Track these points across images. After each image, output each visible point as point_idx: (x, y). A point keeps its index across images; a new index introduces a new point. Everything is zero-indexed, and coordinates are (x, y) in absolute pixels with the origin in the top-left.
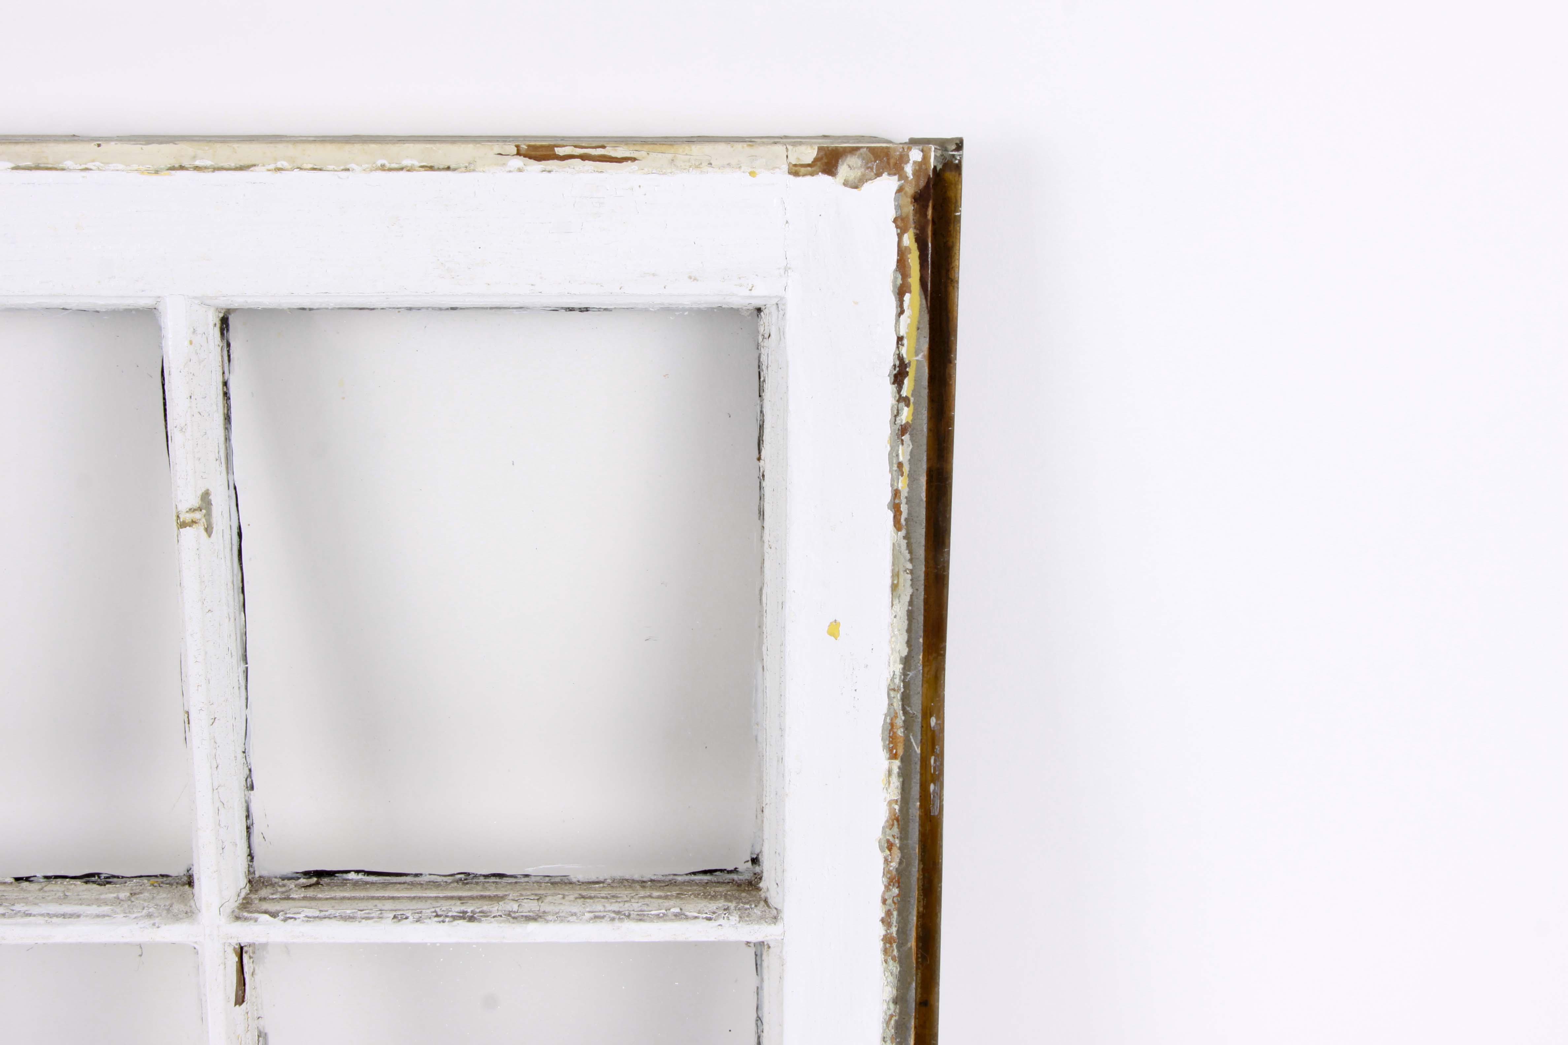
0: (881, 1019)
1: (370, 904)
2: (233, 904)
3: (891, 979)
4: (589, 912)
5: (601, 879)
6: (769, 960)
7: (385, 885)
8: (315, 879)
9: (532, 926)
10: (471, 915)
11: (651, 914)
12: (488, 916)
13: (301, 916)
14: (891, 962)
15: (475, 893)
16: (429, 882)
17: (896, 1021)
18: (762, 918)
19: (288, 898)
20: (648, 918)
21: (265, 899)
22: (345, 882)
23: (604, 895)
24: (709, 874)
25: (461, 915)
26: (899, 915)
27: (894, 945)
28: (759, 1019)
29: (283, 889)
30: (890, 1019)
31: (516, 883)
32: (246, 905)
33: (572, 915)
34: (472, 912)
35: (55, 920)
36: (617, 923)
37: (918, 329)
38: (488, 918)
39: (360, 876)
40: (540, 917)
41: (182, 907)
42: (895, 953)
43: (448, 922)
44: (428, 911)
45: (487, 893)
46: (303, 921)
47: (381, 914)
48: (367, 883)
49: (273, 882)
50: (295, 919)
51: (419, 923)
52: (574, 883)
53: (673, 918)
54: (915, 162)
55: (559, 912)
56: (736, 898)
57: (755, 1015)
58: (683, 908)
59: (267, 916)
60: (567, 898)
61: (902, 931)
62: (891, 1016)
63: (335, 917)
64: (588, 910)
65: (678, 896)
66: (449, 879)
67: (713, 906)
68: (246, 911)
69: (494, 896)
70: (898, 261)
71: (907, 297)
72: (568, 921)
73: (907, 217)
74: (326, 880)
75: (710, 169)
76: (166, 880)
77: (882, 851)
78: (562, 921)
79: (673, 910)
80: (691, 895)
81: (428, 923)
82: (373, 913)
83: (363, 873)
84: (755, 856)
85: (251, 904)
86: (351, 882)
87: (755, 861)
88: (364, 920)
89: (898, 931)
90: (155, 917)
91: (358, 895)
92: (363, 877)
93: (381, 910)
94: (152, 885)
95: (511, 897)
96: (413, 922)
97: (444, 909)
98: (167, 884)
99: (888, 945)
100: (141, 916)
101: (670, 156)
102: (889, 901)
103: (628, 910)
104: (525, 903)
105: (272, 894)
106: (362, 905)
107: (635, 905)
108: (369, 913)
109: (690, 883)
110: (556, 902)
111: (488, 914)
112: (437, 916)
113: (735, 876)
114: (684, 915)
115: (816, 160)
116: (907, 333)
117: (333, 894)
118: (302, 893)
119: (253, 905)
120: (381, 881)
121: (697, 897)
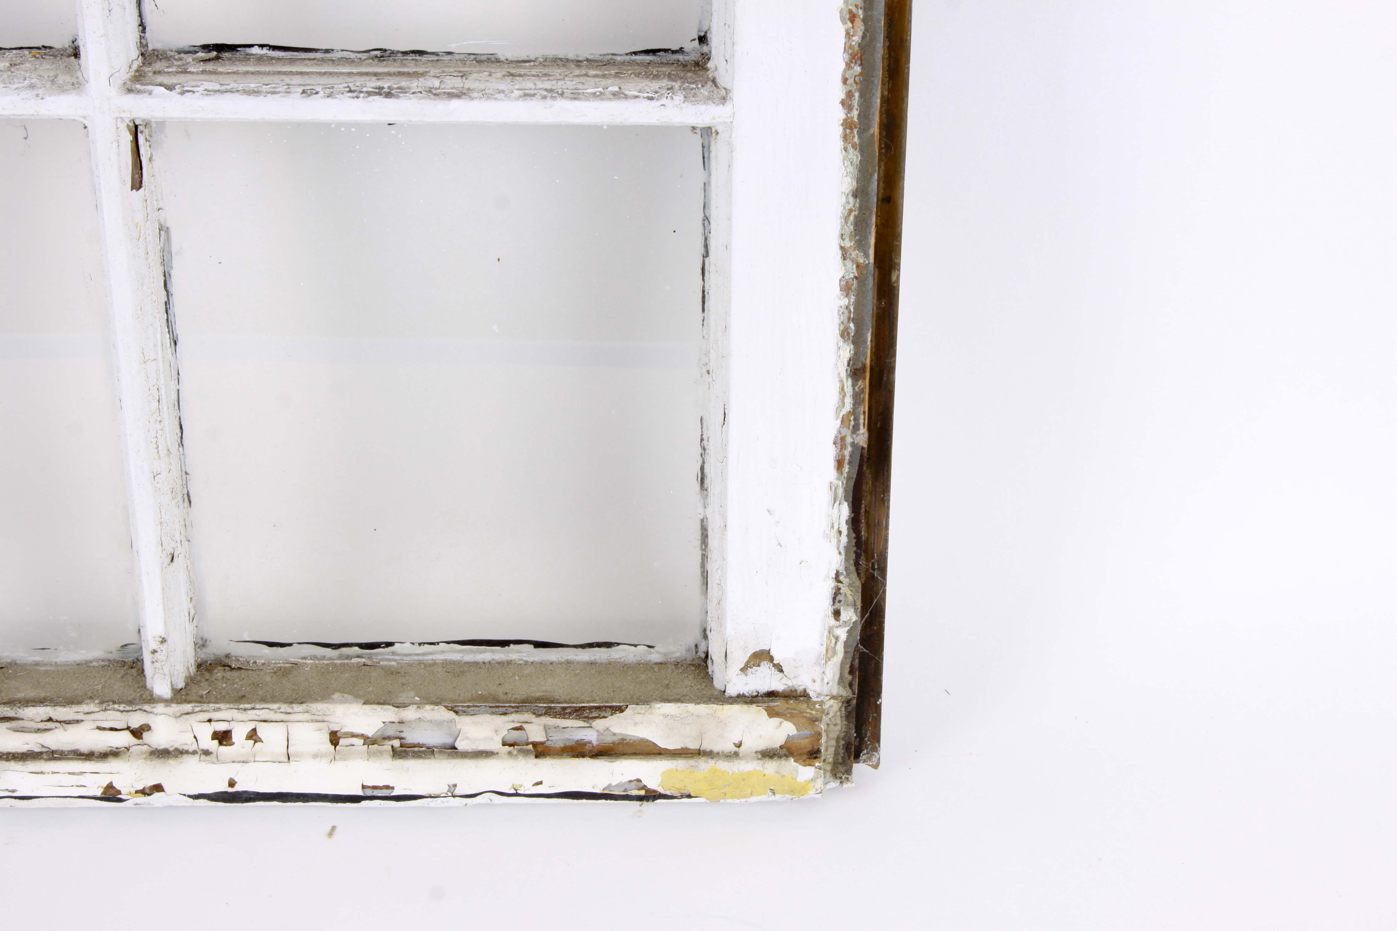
0: (840, 214)
1: (276, 79)
2: (125, 75)
3: (850, 169)
4: (518, 89)
5: (532, 58)
6: (718, 149)
7: (292, 61)
8: (215, 53)
9: (455, 103)
10: (388, 91)
11: (587, 93)
12: (406, 93)
13: (200, 89)
14: (851, 150)
15: (392, 70)
16: (342, 58)
17: (856, 217)
18: (709, 99)
19: (185, 72)
20: (584, 97)
21: (160, 72)
22: (248, 57)
23: (535, 73)
24: (651, 54)
25: (377, 91)
26: (861, 96)
27: (855, 131)
28: (706, 219)
29: (180, 63)
30: (849, 215)
31: (438, 60)
32: (139, 77)
33: (499, 92)
34: (389, 87)
36: (549, 101)
38: (407, 94)
39: (265, 51)
40: (465, 94)
41: (68, 78)
42: (856, 140)
43: (363, 97)
44: (340, 86)
45: (406, 70)
46: (202, 94)
47: (289, 88)
48: (272, 58)
49: (168, 55)
50: (194, 92)
51: (330, 98)
52: (502, 61)
53: (611, 96)
55: (485, 89)
56: (681, 78)
57: (702, 215)
58: (622, 87)
59: (162, 89)
60: (494, 75)
61: (864, 115)
62: (851, 211)
63: (238, 91)
64: (517, 87)
65: (617, 75)
66: (364, 56)
67: (655, 85)
68: (139, 84)
69: (414, 73)
72: (496, 99)
74: (226, 55)
76: (49, 52)
77: (844, 23)
78: (488, 98)
79: (611, 89)
80: (631, 74)
81: (340, 99)
82: (279, 87)
83: (268, 48)
84: (702, 34)
85: (144, 77)
86: (254, 57)
87: (703, 39)
88: (270, 95)
89: (859, 115)
90: (38, 88)
91: (262, 69)
92: (268, 52)
93: (288, 85)
94: (35, 56)
95: (432, 73)
96: (324, 97)
97: (358, 84)
98: (50, 56)
99: (848, 131)
100: (23, 87)
102: (851, 81)
103: (561, 88)
104: (448, 80)
105: (168, 67)
106: (267, 79)
107: (568, 83)
108: (274, 88)
109: (631, 63)
110: (481, 79)
111: (407, 90)
112: (350, 91)
113: (680, 57)
114: (623, 94)
117: (234, 69)
118: (202, 66)
119: (147, 78)
120: (288, 57)
121: (638, 77)
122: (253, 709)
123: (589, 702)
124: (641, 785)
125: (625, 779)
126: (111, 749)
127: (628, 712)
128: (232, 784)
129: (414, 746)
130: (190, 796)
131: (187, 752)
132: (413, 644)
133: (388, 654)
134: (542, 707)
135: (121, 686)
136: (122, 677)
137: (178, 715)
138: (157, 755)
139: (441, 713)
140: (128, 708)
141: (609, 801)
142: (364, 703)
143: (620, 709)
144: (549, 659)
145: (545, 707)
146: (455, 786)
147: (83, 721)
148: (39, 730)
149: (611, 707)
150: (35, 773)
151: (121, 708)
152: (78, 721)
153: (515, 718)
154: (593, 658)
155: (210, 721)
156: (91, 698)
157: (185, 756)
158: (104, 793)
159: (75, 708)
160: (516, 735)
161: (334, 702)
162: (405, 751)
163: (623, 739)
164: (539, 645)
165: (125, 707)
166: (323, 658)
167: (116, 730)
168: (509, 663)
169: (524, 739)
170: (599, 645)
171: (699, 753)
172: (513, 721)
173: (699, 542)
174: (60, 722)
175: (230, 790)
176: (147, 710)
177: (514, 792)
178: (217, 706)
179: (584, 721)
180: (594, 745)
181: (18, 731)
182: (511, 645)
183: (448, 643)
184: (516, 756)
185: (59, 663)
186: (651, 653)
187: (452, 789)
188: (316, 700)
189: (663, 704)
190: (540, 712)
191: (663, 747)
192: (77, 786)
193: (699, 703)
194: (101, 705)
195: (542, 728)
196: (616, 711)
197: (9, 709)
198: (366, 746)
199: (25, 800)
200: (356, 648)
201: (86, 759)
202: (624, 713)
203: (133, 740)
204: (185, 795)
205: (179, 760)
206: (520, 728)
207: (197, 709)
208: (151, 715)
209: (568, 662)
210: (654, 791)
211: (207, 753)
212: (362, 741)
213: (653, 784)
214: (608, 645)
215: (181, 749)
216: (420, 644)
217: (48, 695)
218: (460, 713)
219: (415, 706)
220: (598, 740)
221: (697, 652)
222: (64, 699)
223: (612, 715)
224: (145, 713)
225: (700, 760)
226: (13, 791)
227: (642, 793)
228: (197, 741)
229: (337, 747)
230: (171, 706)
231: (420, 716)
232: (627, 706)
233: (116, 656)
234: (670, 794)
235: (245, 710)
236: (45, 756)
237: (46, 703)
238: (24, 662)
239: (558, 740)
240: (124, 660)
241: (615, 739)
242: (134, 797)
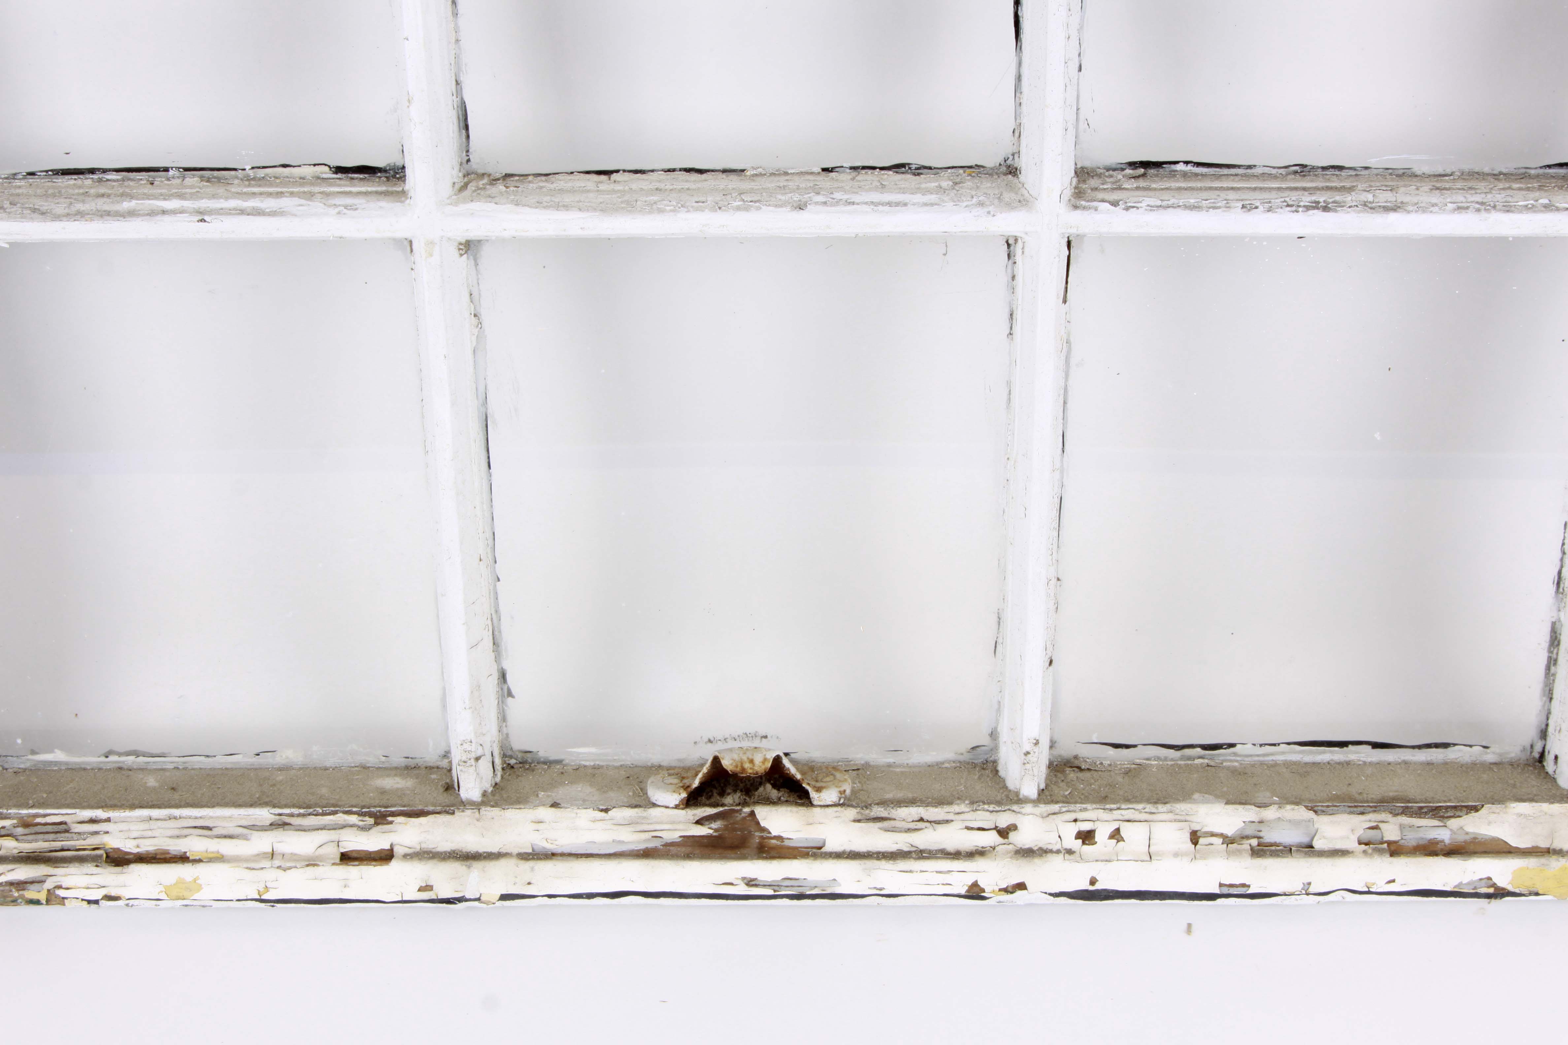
1: (1212, 194)
2: (1067, 192)
4: (1451, 203)
5: (1448, 171)
7: (1219, 177)
8: (1142, 170)
9: (1392, 217)
10: (1324, 205)
11: (1518, 205)
12: (1343, 206)
13: (1143, 204)
15: (1321, 184)
16: (1263, 173)
19: (1120, 188)
20: (1516, 210)
21: (1096, 189)
22: (1173, 174)
23: (1459, 187)
24: (1565, 167)
25: (1314, 205)
29: (1111, 180)
31: (1356, 175)
32: (1079, 193)
33: (1433, 206)
34: (1324, 202)
35: (880, 208)
36: (1484, 214)
38: (1344, 208)
39: (1189, 167)
40: (1399, 207)
41: (1014, 196)
43: (1302, 211)
44: (1277, 201)
45: (1333, 184)
46: (1146, 210)
47: (1227, 203)
48: (1196, 175)
49: (1098, 173)
50: (1138, 208)
51: (1270, 212)
52: (1420, 176)
53: (1543, 209)
55: (1418, 203)
58: (1551, 199)
59: (1107, 205)
60: (1421, 189)
63: (1179, 206)
64: (1448, 200)
65: (1540, 188)
66: (1284, 172)
68: (1083, 200)
69: (1341, 188)
72: (1431, 212)
74: (1152, 171)
76: (983, 171)
78: (1424, 212)
79: (1541, 201)
80: (1554, 187)
81: (1281, 213)
82: (1218, 202)
83: (1193, 164)
85: (1084, 194)
86: (1179, 173)
88: (1211, 210)
90: (987, 205)
91: (1194, 185)
92: (1192, 168)
93: (1226, 200)
94: (970, 175)
95: (1359, 187)
96: (1264, 212)
97: (1294, 198)
98: (985, 174)
100: (972, 205)
103: (1492, 201)
104: (1379, 193)
105: (1103, 184)
106: (1205, 195)
107: (1497, 196)
108: (1214, 203)
109: (1545, 176)
110: (1411, 192)
111: (1343, 204)
112: (1288, 206)
114: (1554, 206)
117: (1167, 185)
118: (1134, 184)
119: (1087, 195)
120: (1211, 173)
121: (1561, 189)
122: (1119, 809)
123: (1445, 802)
124: (1490, 882)
125: (1476, 877)
126: (977, 848)
127: (1483, 811)
128: (1093, 882)
129: (1271, 845)
130: (1051, 894)
131: (1051, 851)
132: (1254, 745)
133: (1230, 755)
134: (1399, 806)
135: (982, 787)
136: (979, 778)
137: (1045, 815)
138: (1022, 854)
139: (1301, 813)
140: (997, 808)
141: (1458, 899)
142: (1227, 803)
143: (1476, 809)
144: (1386, 759)
145: (1403, 807)
146: (1309, 884)
147: (952, 821)
148: (909, 829)
149: (1466, 807)
150: (904, 872)
151: (991, 809)
152: (947, 822)
153: (1372, 818)
154: (1429, 759)
155: (1075, 821)
156: (959, 798)
157: (1049, 855)
158: (968, 891)
159: (947, 808)
160: (1372, 834)
161: (1195, 802)
162: (1262, 850)
163: (1475, 838)
164: (1376, 745)
165: (994, 807)
166: (1166, 759)
167: (983, 829)
168: (1348, 763)
169: (1379, 838)
170: (1437, 746)
171: (1548, 852)
172: (1370, 821)
173: (1547, 645)
174: (930, 822)
175: (1091, 888)
176: (1015, 810)
177: (1367, 890)
178: (1084, 806)
179: (1439, 820)
180: (1447, 844)
181: (889, 831)
182: (1350, 746)
183: (1289, 744)
184: (1371, 854)
185: (910, 764)
186: (1487, 753)
187: (1307, 886)
188: (1177, 800)
189: (1518, 803)
190: (1397, 812)
191: (1514, 845)
192: (943, 884)
193: (1553, 803)
194: (972, 806)
195: (1397, 828)
196: (1472, 810)
197: (882, 809)
198: (1225, 845)
199: (892, 898)
200: (1199, 750)
201: (953, 858)
202: (1480, 812)
203: (1000, 840)
204: (1046, 893)
205: (1044, 859)
206: (1376, 828)
207: (1064, 809)
208: (1019, 815)
209: (1405, 763)
210: (1503, 889)
211: (1070, 852)
212: (1221, 840)
213: (1502, 882)
214: (1446, 745)
215: (1045, 848)
216: (1261, 745)
217: (915, 795)
218: (1319, 813)
219: (1276, 806)
220: (1451, 839)
221: (1531, 753)
222: (933, 799)
223: (1466, 814)
224: (1014, 813)
225: (1551, 859)
226: (881, 889)
227: (1491, 890)
228: (1061, 840)
229: (1197, 846)
230: (1038, 807)
231: (1280, 816)
232: (1483, 806)
233: (966, 757)
234: (1519, 892)
235: (1111, 810)
236: (914, 855)
237: (918, 804)
238: (877, 764)
239: (1412, 838)
240: (973, 761)
241: (1467, 838)
242: (997, 895)
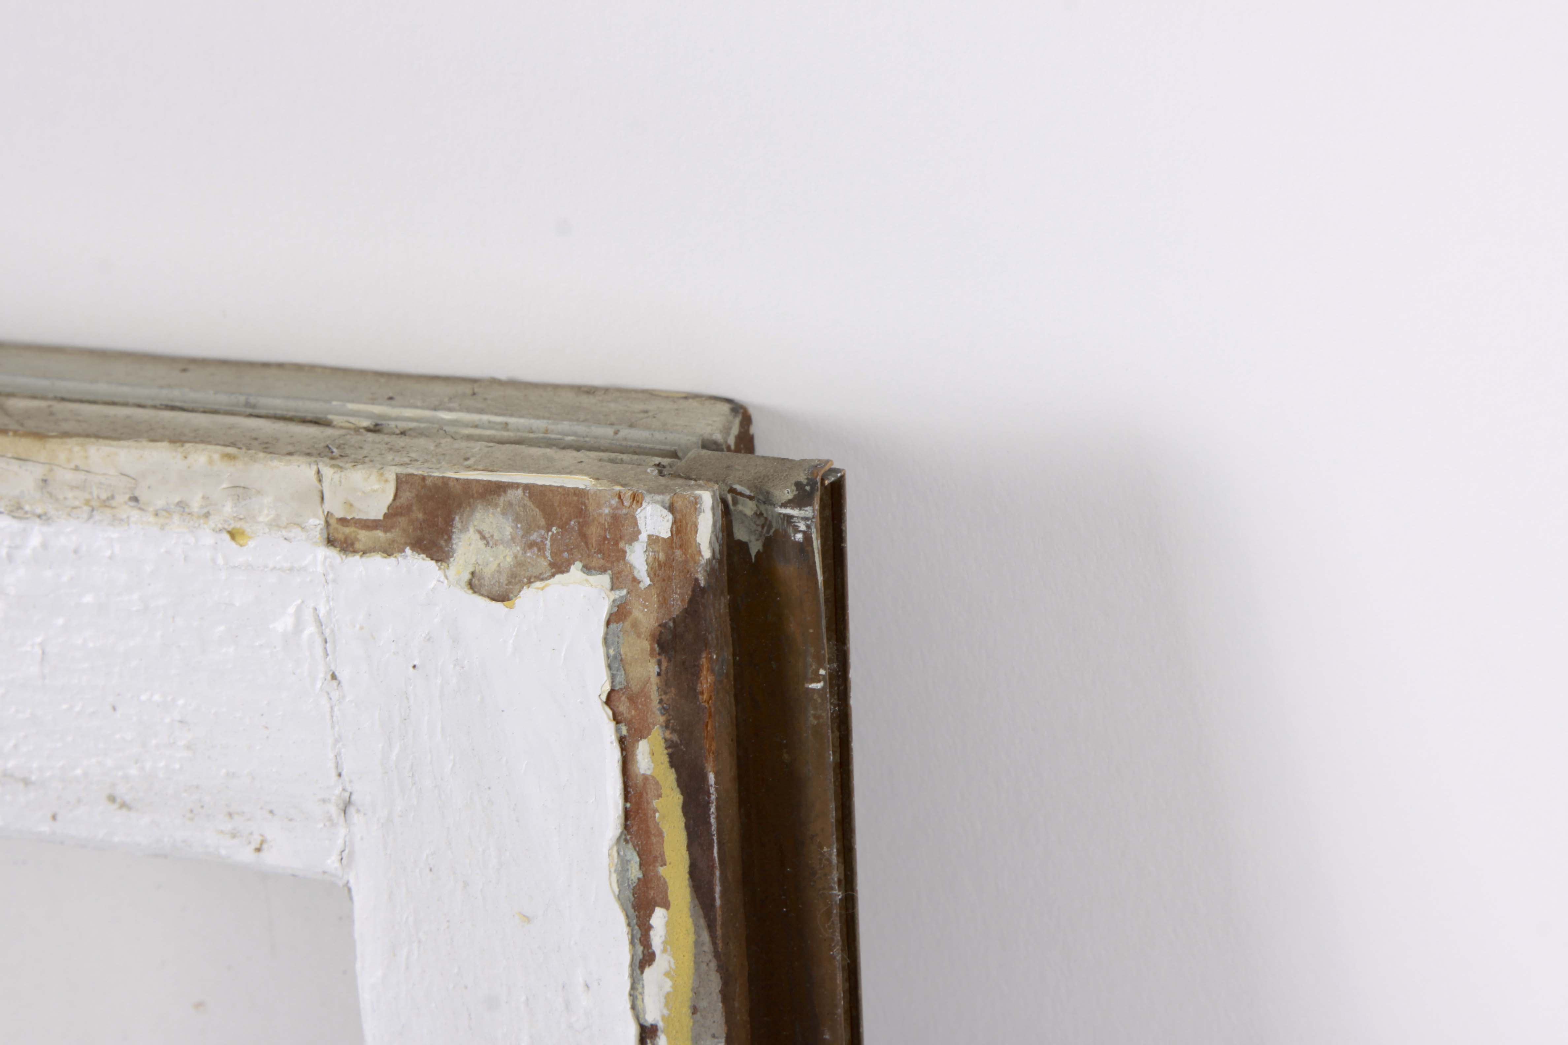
37: (695, 1010)
54: (653, 540)
70: (627, 815)
71: (659, 918)
73: (643, 692)
75: (135, 514)
101: (39, 471)
115: (394, 513)
116: (663, 1017)
